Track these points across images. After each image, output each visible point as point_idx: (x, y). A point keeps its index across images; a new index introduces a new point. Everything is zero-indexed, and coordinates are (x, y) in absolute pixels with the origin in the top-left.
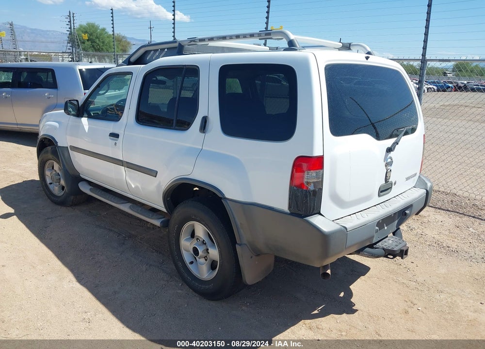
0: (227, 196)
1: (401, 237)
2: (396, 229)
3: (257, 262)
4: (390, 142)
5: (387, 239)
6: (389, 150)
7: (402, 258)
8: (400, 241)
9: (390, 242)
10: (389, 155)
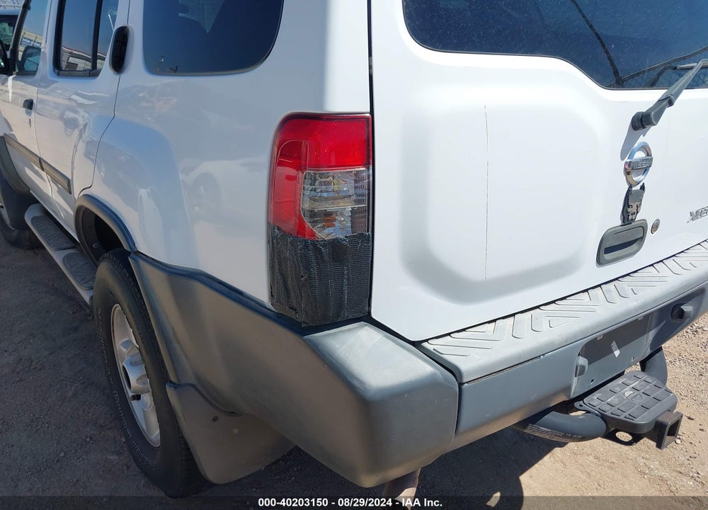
0: (142, 247)
1: (663, 377)
2: (649, 352)
3: (236, 431)
4: (645, 98)
5: (620, 381)
6: (642, 122)
7: (659, 446)
8: (658, 393)
9: (628, 393)
10: (642, 139)
